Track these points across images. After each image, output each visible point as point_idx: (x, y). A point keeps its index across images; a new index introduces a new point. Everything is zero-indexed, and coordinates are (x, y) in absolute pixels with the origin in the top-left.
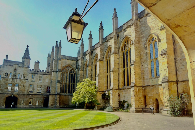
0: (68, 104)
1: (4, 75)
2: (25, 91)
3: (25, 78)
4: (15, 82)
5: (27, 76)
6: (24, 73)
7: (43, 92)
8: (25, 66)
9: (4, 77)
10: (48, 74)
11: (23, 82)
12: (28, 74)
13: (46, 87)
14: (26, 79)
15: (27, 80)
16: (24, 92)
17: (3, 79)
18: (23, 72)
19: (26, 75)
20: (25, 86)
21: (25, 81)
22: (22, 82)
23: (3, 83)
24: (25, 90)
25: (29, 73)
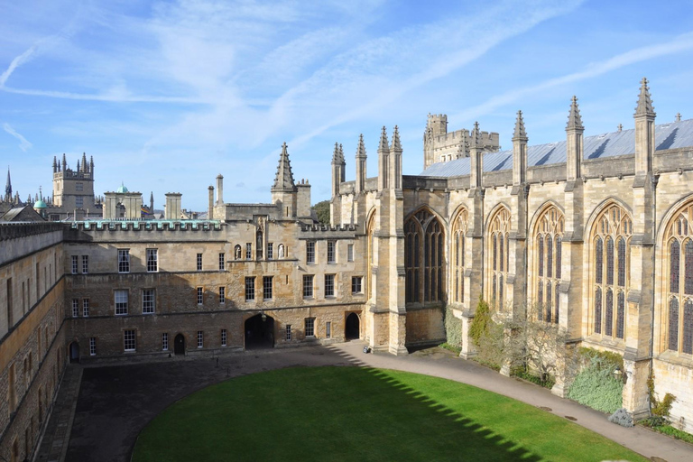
0: (425, 336)
1: (231, 252)
2: (292, 297)
3: (289, 257)
4: (263, 273)
5: (295, 250)
6: (285, 240)
7: (342, 293)
8: (285, 218)
9: (233, 259)
10: (352, 234)
11: (283, 268)
12: (296, 241)
13: (351, 278)
14: (292, 258)
15: (294, 263)
16: (290, 301)
17: (231, 266)
18: (282, 237)
19: (290, 245)
20: (291, 282)
21: (288, 266)
22: (283, 270)
23: (233, 279)
24: (292, 293)
25: (300, 239)
